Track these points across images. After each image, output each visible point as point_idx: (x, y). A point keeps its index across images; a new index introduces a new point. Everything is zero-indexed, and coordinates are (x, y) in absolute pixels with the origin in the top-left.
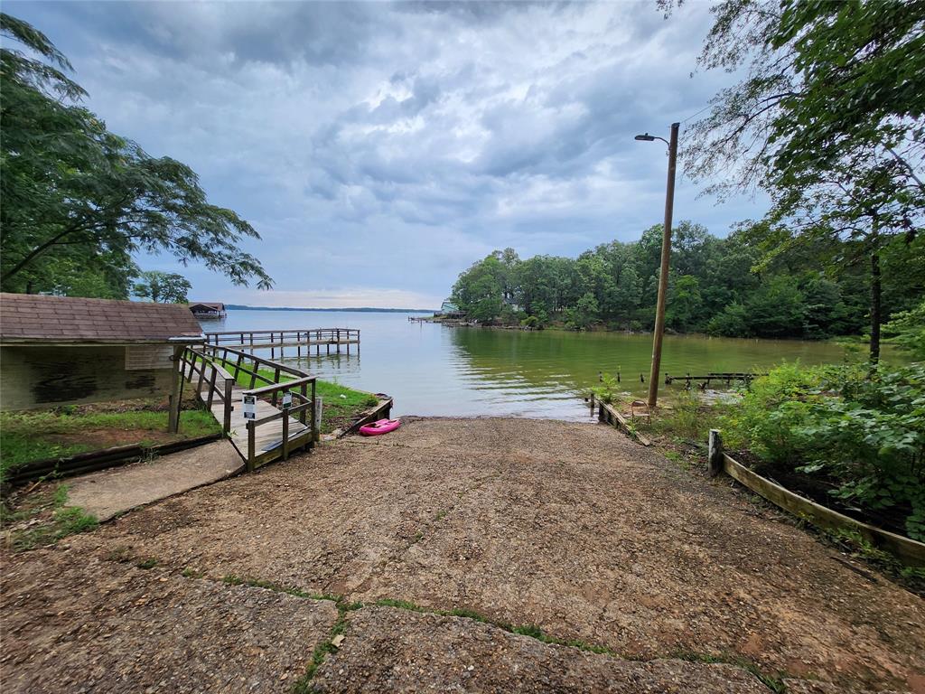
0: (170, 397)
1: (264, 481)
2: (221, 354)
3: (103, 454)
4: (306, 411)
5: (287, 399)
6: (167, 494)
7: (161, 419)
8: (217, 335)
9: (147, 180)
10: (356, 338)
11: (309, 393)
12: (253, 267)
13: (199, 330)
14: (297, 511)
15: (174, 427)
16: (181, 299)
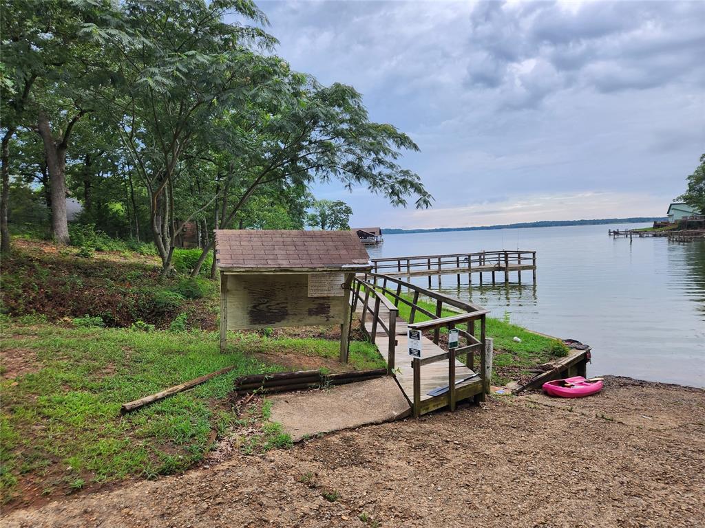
0: (342, 325)
1: (431, 432)
2: (380, 282)
3: (292, 377)
4: (475, 354)
5: (453, 337)
6: (342, 427)
7: (333, 347)
8: (376, 262)
9: (321, 110)
10: (530, 263)
11: (478, 331)
12: (412, 185)
13: (366, 256)
14: (471, 478)
15: (344, 357)
16: (344, 226)
